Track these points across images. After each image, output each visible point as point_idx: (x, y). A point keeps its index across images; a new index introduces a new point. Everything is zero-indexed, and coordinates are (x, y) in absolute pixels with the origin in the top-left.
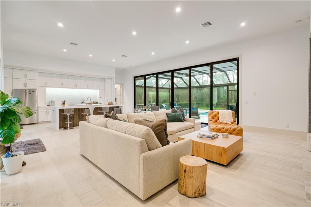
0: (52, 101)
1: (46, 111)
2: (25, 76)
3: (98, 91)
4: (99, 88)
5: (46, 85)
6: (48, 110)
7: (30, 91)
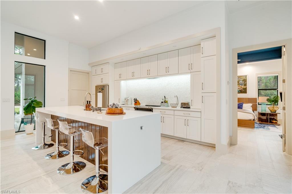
4: (190, 69)
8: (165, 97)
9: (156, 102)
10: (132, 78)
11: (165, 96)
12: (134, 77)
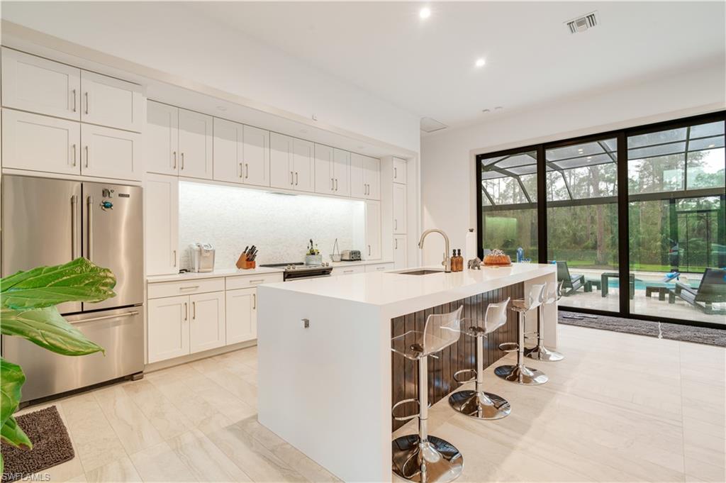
0: (200, 251)
1: (185, 299)
2: (79, 101)
3: (361, 206)
4: (366, 193)
5: (179, 168)
6: (193, 298)
7: (106, 193)
8: (311, 241)
9: (288, 254)
10: (241, 180)
11: (313, 240)
12: (246, 181)
